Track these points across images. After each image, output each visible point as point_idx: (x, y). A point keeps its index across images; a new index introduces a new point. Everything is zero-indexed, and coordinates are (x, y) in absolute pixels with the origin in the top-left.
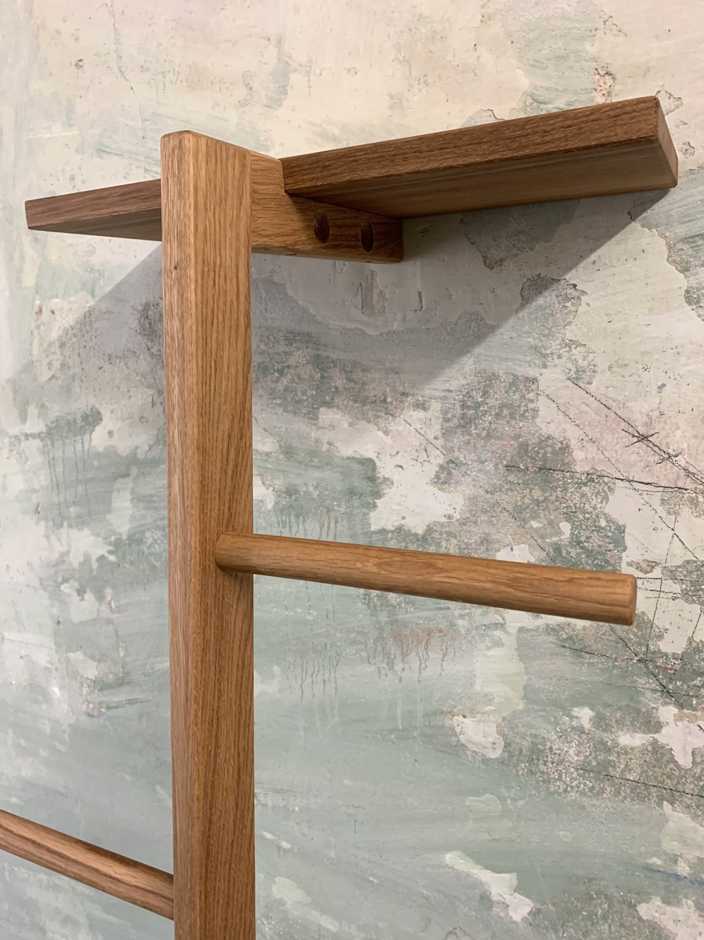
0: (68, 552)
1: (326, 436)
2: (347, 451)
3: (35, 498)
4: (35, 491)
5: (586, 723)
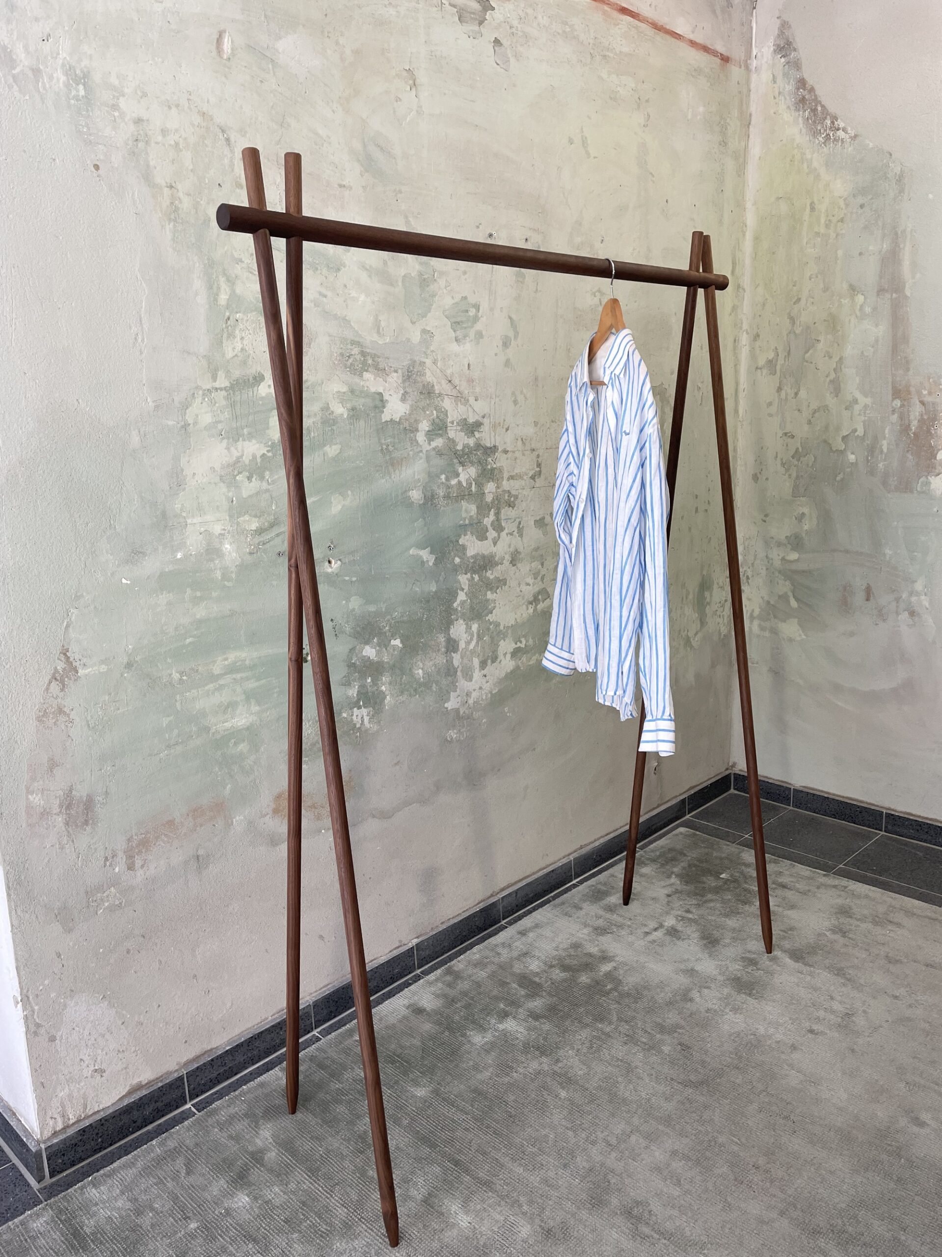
0: (242, 456)
1: (367, 384)
2: (373, 390)
3: (220, 426)
4: (220, 422)
5: (444, 480)
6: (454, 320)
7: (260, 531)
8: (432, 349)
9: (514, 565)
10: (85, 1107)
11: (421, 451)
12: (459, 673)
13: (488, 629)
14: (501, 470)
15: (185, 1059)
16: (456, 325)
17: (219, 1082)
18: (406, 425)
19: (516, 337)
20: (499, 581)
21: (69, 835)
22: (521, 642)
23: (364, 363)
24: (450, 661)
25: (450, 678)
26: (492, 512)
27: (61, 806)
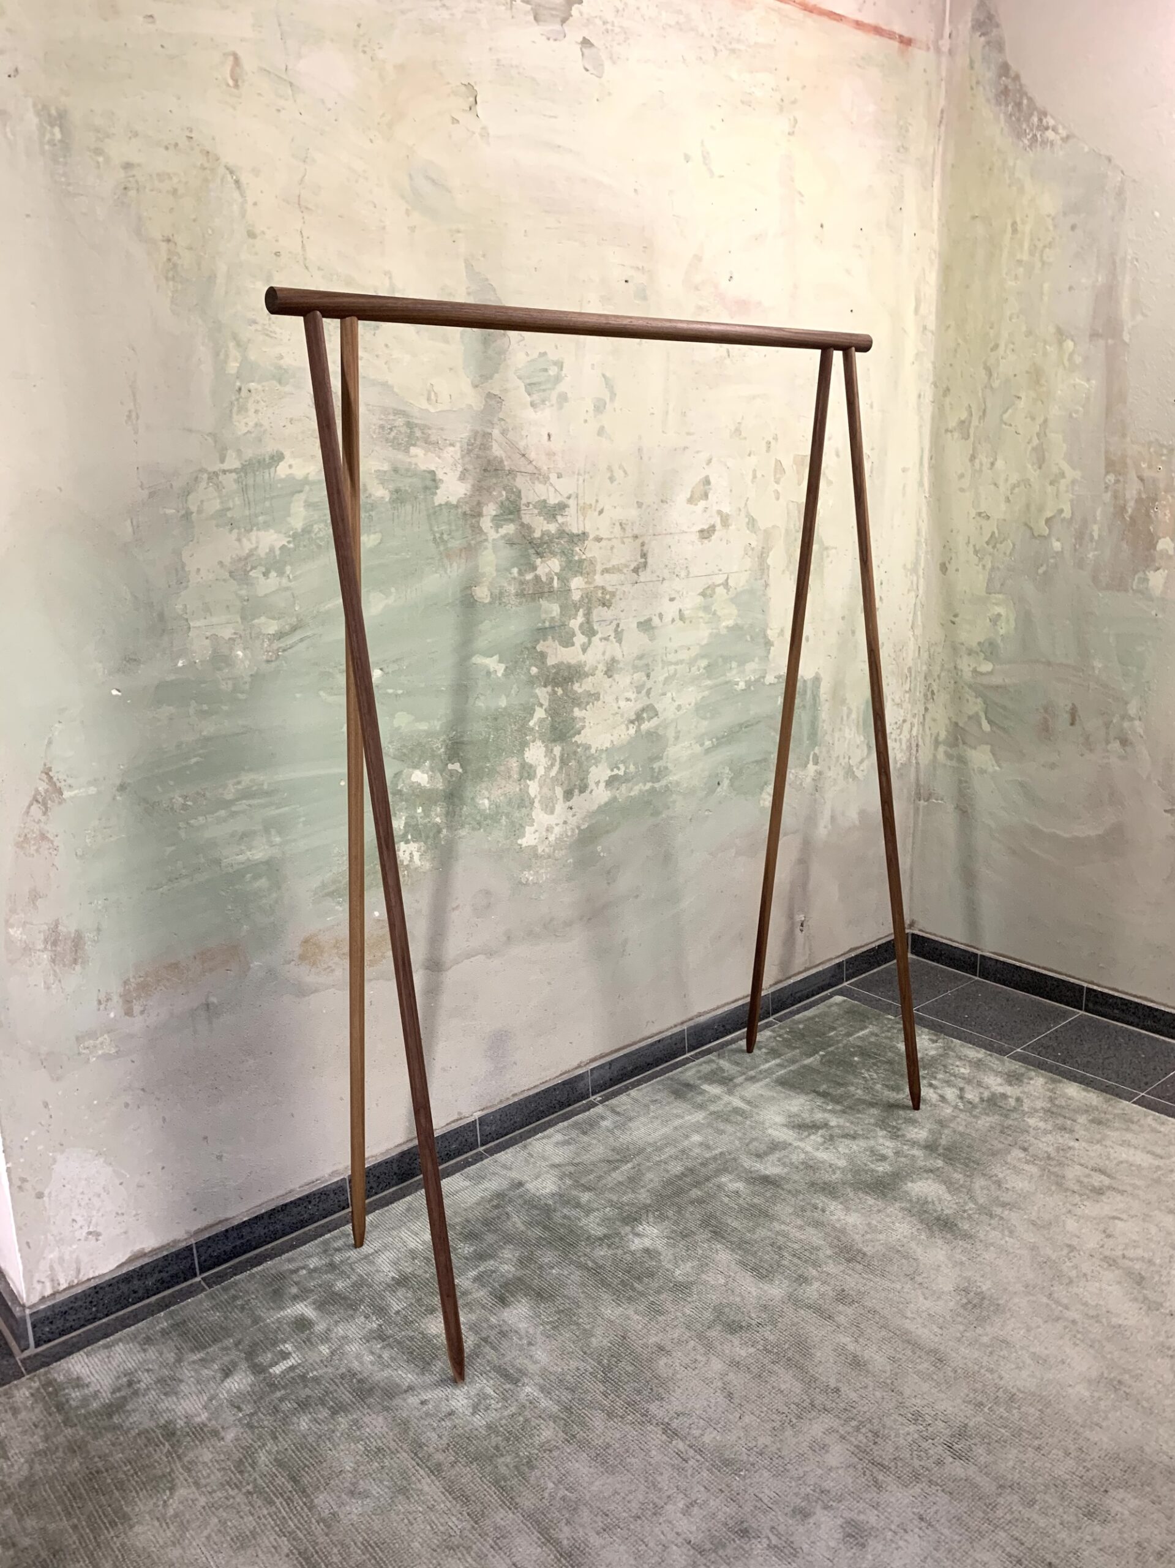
0: (257, 547)
1: (414, 460)
2: (423, 467)
3: (229, 514)
4: (229, 509)
5: (516, 575)
6: (528, 381)
7: (280, 635)
8: (501, 415)
9: (610, 677)
10: (78, 1271)
11: (486, 540)
12: (536, 804)
13: (575, 753)
14: (592, 562)
15: (194, 1229)
16: (530, 387)
17: (236, 1256)
18: (466, 508)
19: (612, 399)
20: (590, 694)
21: (55, 975)
22: (619, 769)
23: (411, 435)
24: (524, 791)
25: (524, 810)
26: (581, 612)
27: (46, 941)
